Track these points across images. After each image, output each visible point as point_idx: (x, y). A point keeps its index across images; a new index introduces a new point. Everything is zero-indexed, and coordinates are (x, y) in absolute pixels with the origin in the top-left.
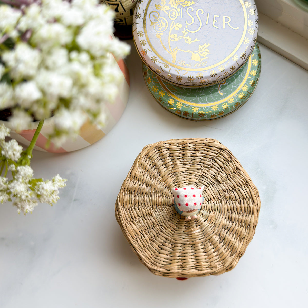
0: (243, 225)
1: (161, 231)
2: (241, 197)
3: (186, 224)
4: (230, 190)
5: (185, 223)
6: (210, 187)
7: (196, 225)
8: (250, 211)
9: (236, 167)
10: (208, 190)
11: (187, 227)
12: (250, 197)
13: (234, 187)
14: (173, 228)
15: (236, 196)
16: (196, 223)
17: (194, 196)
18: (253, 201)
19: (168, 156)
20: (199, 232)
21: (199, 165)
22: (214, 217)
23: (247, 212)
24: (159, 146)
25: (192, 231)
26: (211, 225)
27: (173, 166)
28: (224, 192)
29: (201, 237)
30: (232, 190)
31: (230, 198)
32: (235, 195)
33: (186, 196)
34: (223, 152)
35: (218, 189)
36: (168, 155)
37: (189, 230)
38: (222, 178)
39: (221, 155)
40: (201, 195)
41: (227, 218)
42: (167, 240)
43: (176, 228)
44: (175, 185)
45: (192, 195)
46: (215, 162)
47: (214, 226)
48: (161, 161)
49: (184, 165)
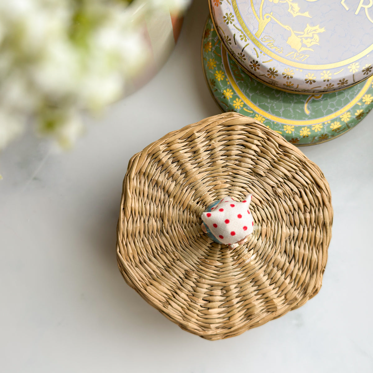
0: (315, 225)
1: (199, 277)
2: (300, 187)
3: (233, 254)
4: (279, 181)
5: (231, 253)
6: (250, 188)
7: (247, 249)
8: (319, 203)
9: (278, 144)
10: (249, 192)
11: (235, 258)
12: (312, 182)
13: (285, 175)
14: (215, 266)
15: (292, 188)
16: (247, 247)
17: (240, 216)
18: (319, 187)
19: (172, 163)
20: (255, 259)
21: (222, 160)
22: (270, 229)
23: (315, 205)
24: (154, 153)
25: (244, 261)
26: (268, 243)
27: (183, 175)
28: (272, 187)
29: (260, 264)
30: (283, 181)
31: (283, 193)
32: (290, 187)
33: (227, 221)
34: (251, 128)
35: (262, 187)
36: (170, 161)
37: (241, 261)
38: (263, 168)
39: (250, 134)
40: (248, 211)
41: (289, 224)
42: (212, 286)
43: (220, 264)
44: (198, 203)
45: (237, 216)
46: (244, 147)
47: (274, 242)
48: (163, 173)
49: (200, 167)
